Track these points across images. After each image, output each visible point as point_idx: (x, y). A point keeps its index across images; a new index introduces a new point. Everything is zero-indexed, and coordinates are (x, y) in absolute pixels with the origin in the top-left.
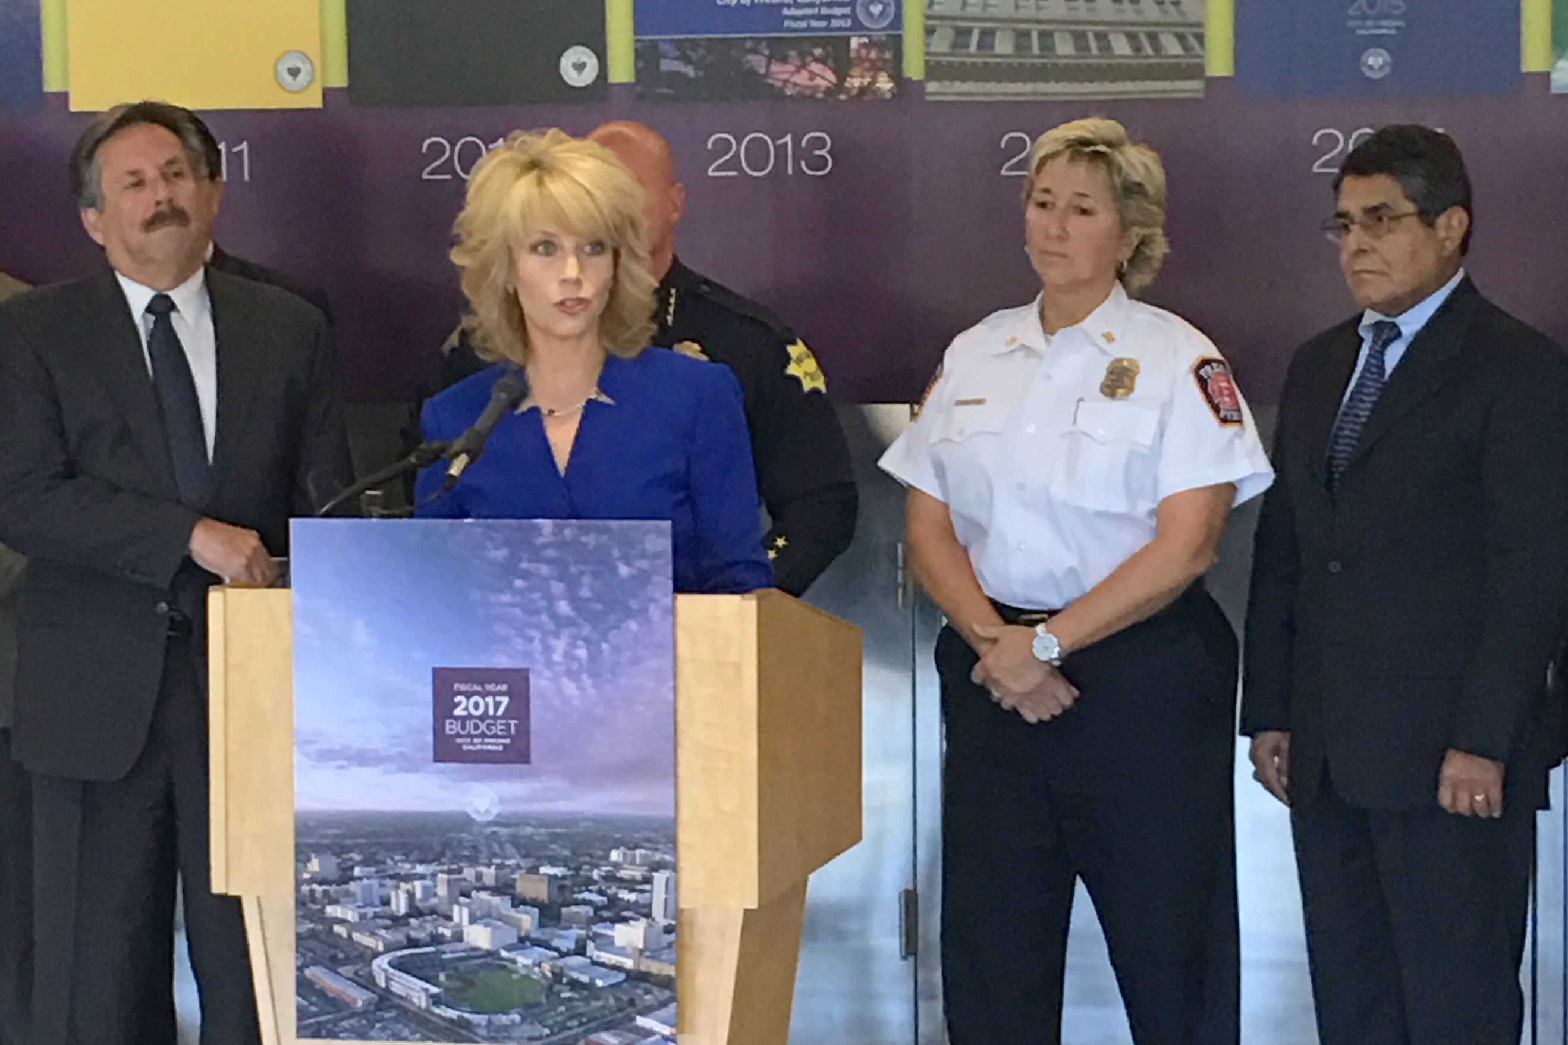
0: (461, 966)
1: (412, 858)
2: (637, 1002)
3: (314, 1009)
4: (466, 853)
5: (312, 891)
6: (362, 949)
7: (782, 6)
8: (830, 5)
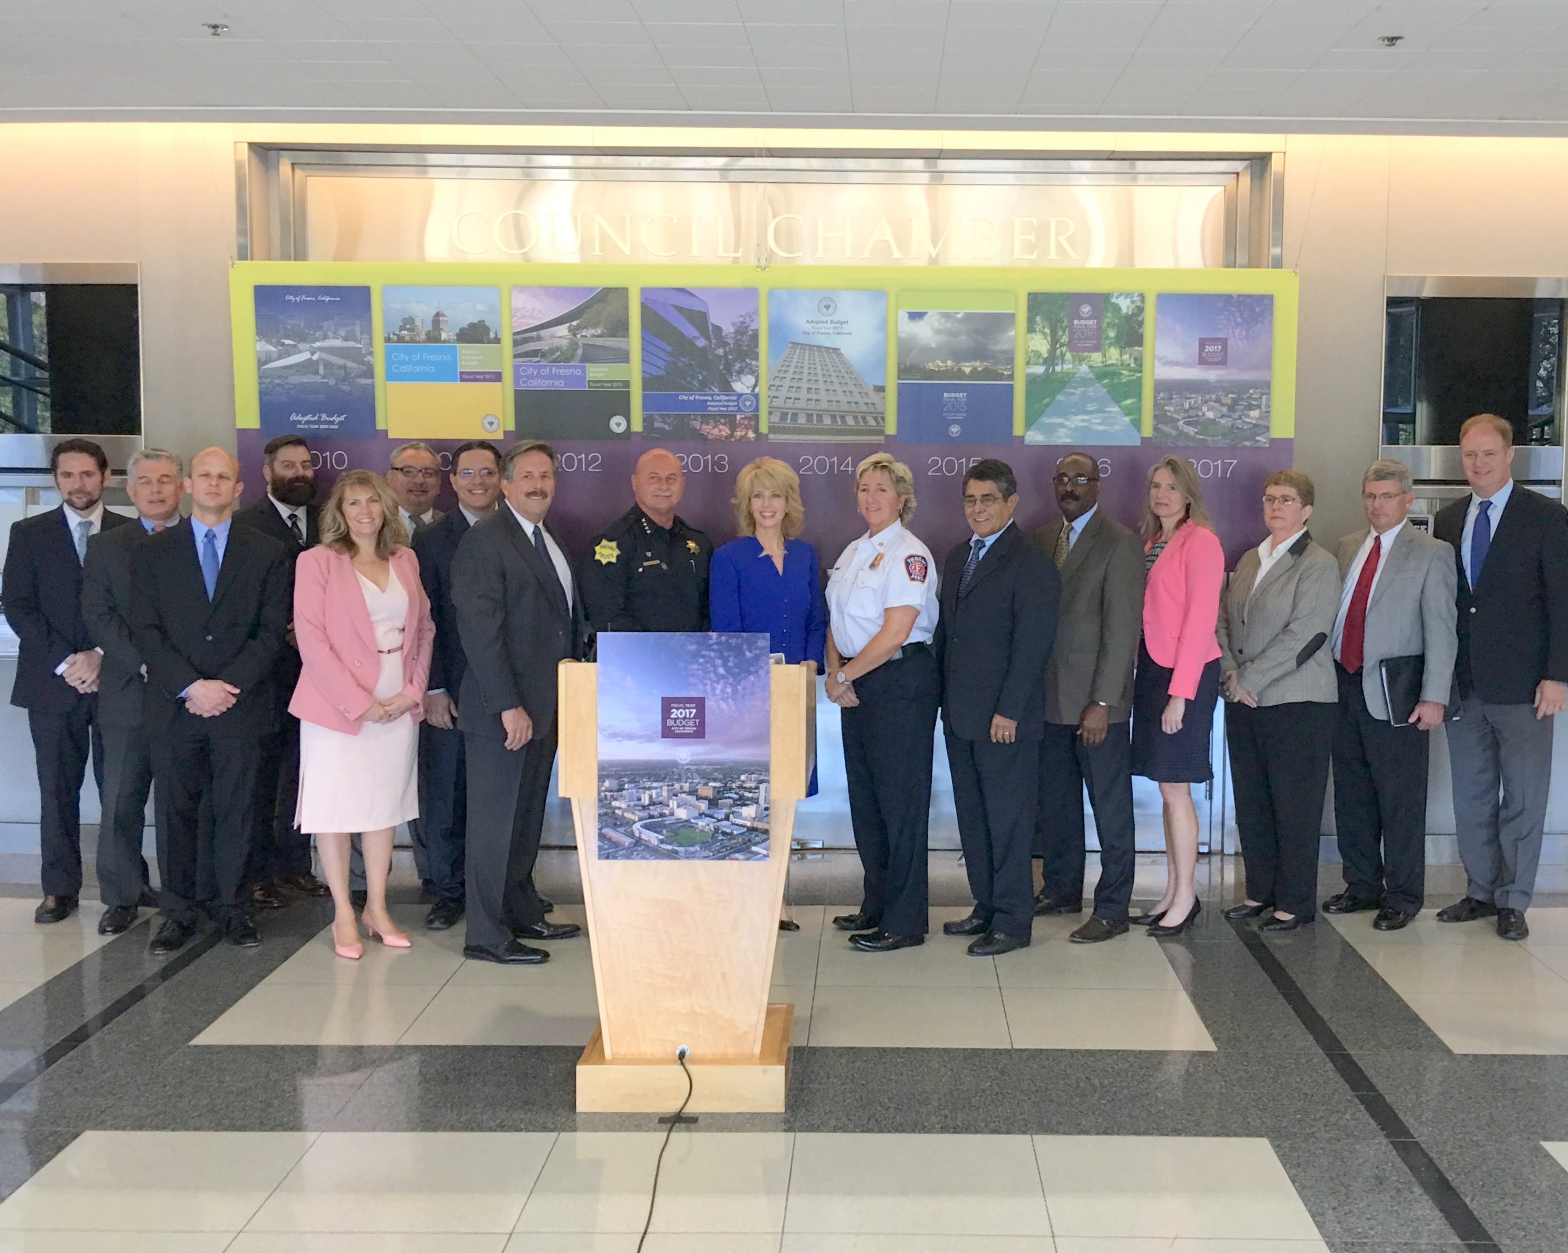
0: (673, 827)
1: (651, 780)
2: (752, 840)
3: (606, 847)
4: (676, 777)
5: (606, 796)
6: (628, 819)
7: (707, 401)
8: (728, 401)
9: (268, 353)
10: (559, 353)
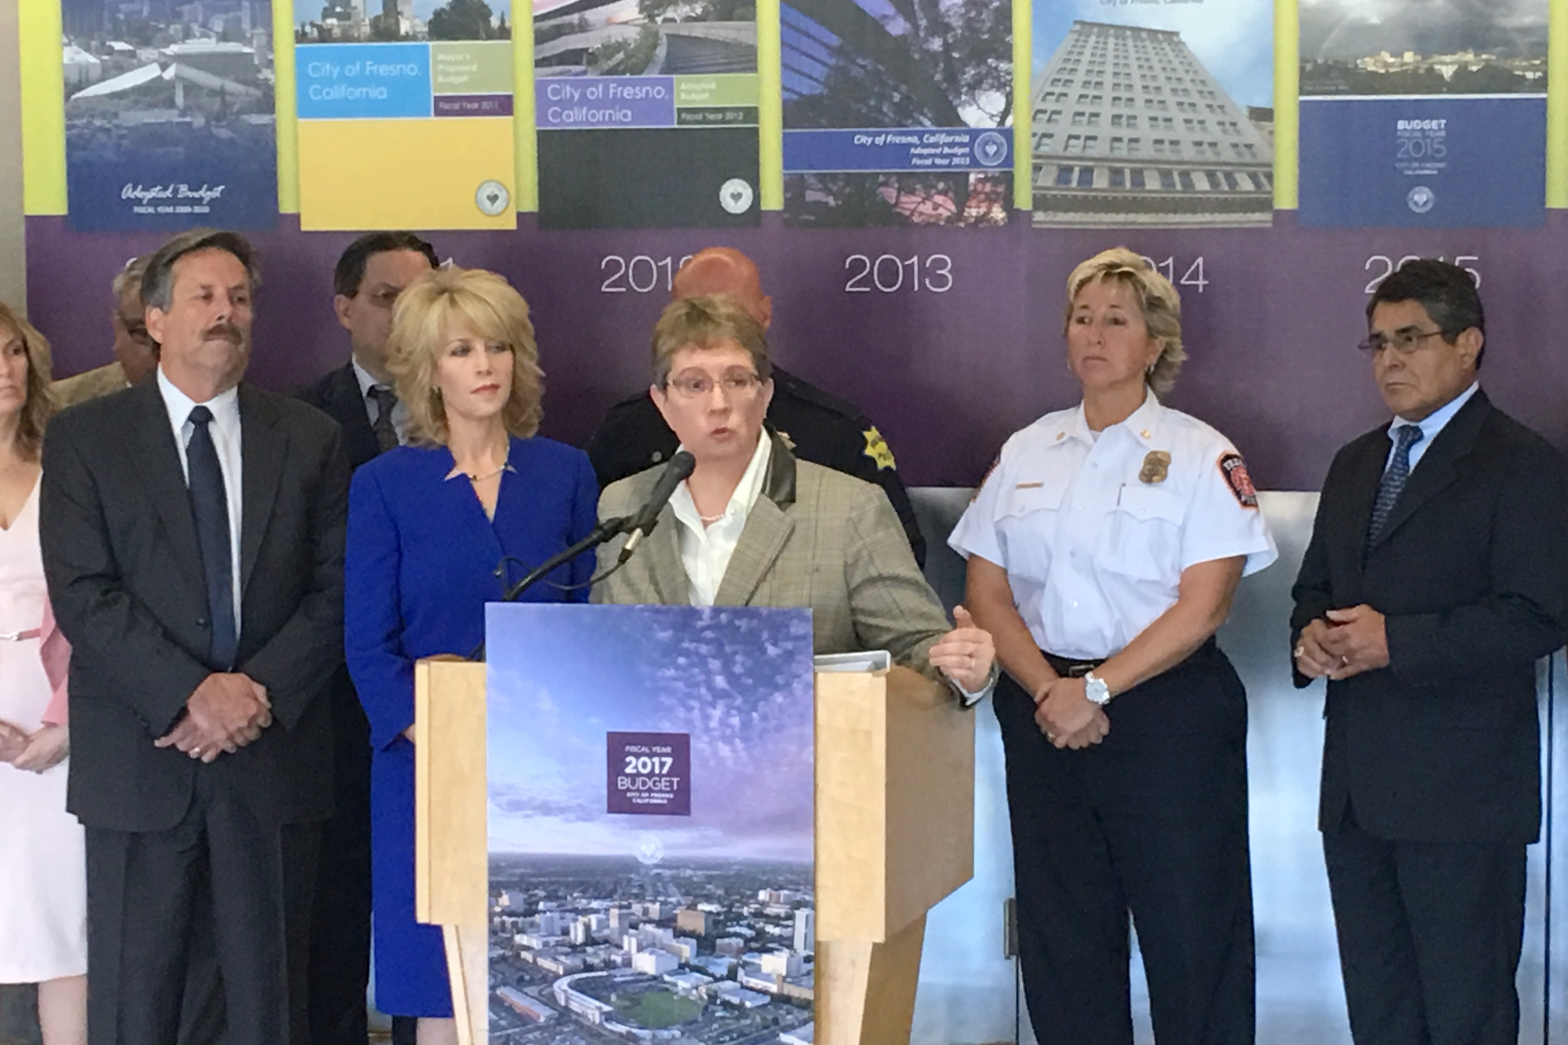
0: (630, 989)
1: (588, 895)
2: (780, 1020)
3: (503, 1023)
4: (635, 891)
5: (503, 923)
6: (544, 972)
7: (910, 145)
8: (951, 145)
9: (83, 69)
10: (621, 56)
